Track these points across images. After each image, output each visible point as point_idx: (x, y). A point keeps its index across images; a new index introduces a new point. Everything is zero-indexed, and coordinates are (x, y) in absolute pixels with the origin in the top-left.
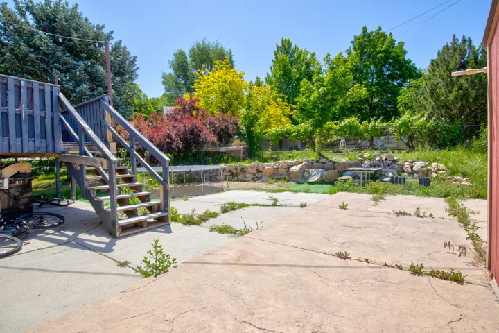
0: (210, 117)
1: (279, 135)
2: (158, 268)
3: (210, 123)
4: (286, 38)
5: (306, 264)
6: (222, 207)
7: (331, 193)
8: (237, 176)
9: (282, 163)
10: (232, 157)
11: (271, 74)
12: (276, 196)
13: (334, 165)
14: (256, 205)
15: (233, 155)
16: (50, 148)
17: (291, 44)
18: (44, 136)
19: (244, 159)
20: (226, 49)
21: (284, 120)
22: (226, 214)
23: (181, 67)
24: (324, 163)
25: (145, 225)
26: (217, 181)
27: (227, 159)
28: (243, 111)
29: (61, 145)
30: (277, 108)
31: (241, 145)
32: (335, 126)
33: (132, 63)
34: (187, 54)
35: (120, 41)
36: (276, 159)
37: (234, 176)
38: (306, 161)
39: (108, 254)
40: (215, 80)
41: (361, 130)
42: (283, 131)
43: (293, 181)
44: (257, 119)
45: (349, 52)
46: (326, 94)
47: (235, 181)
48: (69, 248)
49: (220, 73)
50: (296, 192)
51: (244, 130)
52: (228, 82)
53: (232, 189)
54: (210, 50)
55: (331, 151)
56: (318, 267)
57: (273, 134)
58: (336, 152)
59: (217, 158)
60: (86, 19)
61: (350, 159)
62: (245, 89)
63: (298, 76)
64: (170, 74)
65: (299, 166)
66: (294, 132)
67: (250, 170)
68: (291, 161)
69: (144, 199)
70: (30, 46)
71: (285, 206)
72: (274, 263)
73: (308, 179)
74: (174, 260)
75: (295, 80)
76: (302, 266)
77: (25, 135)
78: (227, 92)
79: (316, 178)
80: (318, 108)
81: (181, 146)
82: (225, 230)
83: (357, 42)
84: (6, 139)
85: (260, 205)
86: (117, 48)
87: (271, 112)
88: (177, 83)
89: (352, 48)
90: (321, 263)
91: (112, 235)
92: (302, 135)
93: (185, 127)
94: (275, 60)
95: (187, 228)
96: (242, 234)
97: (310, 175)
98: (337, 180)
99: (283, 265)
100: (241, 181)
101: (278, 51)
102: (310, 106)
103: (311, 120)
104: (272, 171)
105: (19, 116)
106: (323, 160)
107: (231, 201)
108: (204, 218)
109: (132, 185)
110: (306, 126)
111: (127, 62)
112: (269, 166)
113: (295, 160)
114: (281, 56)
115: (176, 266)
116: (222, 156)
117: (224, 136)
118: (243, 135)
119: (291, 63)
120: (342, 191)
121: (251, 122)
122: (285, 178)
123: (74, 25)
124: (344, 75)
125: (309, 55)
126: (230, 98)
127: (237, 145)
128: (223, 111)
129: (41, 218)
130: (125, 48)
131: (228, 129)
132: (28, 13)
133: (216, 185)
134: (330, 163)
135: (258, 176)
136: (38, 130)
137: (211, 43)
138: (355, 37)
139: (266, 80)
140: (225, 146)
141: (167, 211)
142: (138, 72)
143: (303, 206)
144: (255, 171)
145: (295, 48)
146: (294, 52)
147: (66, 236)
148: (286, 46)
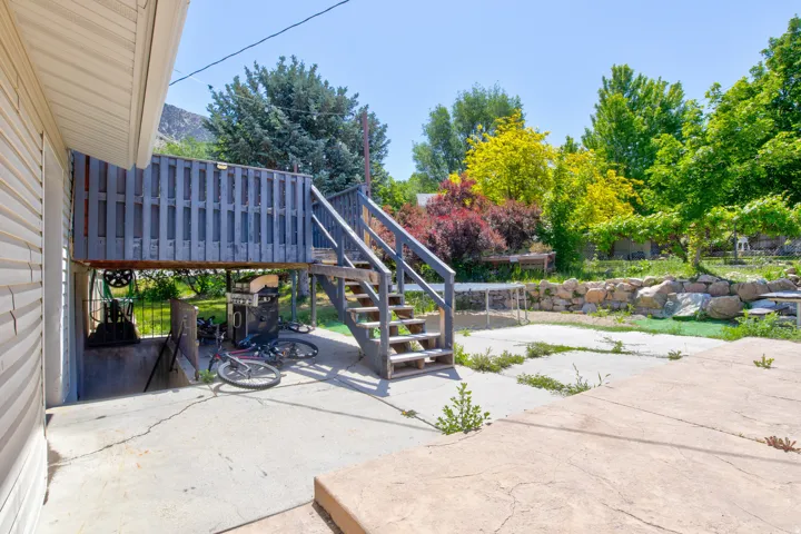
0: (492, 209)
1: (612, 233)
2: (464, 422)
3: (494, 217)
4: (620, 64)
5: (708, 448)
6: (529, 349)
7: (728, 339)
8: (538, 301)
9: (622, 281)
10: (532, 270)
11: (592, 129)
12: (617, 336)
13: (731, 288)
14: (585, 349)
15: (530, 267)
16: (301, 256)
17: (631, 74)
18: (295, 242)
19: (549, 275)
20: (511, 95)
21: (619, 206)
22: (535, 360)
23: (440, 131)
24: (708, 284)
25: (423, 365)
26: (505, 308)
27: (522, 274)
28: (549, 196)
29: (312, 253)
30: (606, 186)
31: (544, 251)
32: (729, 215)
33: (381, 135)
34: (450, 111)
35: (367, 107)
36: (609, 275)
37: (533, 302)
38: (670, 278)
39: (384, 399)
40: (498, 149)
41: (791, 221)
42: (620, 227)
43: (645, 315)
44: (573, 208)
45: (758, 72)
46: (712, 157)
47: (535, 310)
48: (333, 386)
49: (507, 136)
50: (655, 332)
51: (548, 227)
52: (521, 150)
53: (533, 323)
54: (485, 101)
55: (721, 261)
56: (734, 455)
57: (601, 233)
58: (731, 263)
59: (505, 271)
60: (326, 83)
61: (768, 277)
62: (550, 159)
63: (645, 128)
64: (424, 145)
65: (656, 288)
66: (643, 228)
67: (561, 292)
68: (638, 279)
69: (414, 329)
70: (264, 127)
71: (638, 354)
72: (646, 439)
73: (673, 311)
74: (487, 414)
75: (641, 135)
76: (699, 450)
77: (276, 240)
78: (518, 166)
79: (691, 310)
80: (695, 184)
81: (449, 254)
82: (542, 383)
83: (777, 49)
84: (257, 245)
85: (592, 350)
86: (363, 116)
87: (596, 195)
88: (434, 157)
89: (764, 62)
90: (737, 450)
91: (381, 374)
92: (658, 232)
93: (455, 224)
94: (599, 104)
95: (480, 375)
96: (571, 392)
97: (677, 303)
98: (743, 315)
99: (666, 444)
100: (546, 310)
101: (606, 90)
102: (676, 180)
103: (679, 206)
104: (603, 296)
105: (270, 216)
106: (704, 278)
107: (539, 341)
108: (505, 363)
109: (399, 308)
110: (667, 216)
111: (375, 135)
112: (596, 286)
113: (647, 277)
114: (612, 96)
115: (489, 424)
116: (512, 270)
117: (516, 236)
118: (549, 235)
119: (633, 106)
120: (756, 335)
121: (561, 214)
122: (627, 307)
123: (312, 93)
124: (751, 119)
125: (668, 87)
126: (523, 175)
127: (538, 251)
128: (512, 196)
129: (294, 345)
130: (373, 115)
131: (521, 225)
132: (261, 85)
133: (505, 314)
134: (721, 283)
135: (575, 304)
136: (289, 234)
137: (487, 89)
138: (771, 40)
139: (584, 140)
140: (515, 253)
141: (450, 348)
142: (389, 147)
143: (675, 357)
144: (570, 295)
145: (640, 78)
146: (638, 86)
147: (324, 371)
148: (622, 79)
